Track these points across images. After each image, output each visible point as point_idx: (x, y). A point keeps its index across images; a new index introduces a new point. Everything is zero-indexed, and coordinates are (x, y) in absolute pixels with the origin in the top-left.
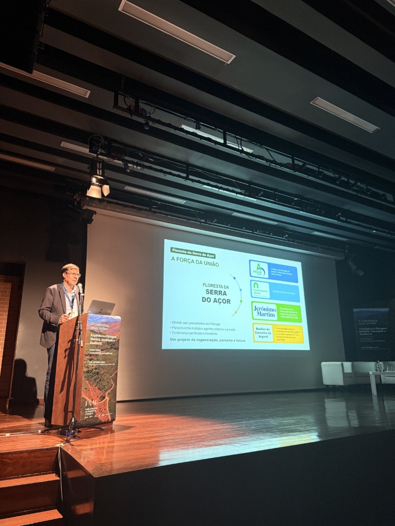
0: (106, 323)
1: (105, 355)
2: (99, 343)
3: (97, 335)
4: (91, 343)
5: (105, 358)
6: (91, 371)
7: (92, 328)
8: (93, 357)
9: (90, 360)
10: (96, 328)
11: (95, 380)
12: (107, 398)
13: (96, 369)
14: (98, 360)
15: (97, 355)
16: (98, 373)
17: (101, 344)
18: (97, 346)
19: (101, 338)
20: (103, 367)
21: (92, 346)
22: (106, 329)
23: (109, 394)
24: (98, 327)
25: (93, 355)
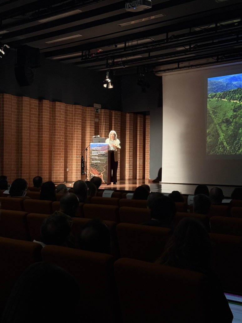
0: (99, 147)
1: (100, 159)
2: (96, 154)
3: (95, 151)
4: (92, 154)
5: (100, 160)
6: (93, 164)
7: (93, 149)
8: (93, 159)
9: (93, 160)
10: (95, 149)
11: (96, 168)
12: (102, 175)
13: (95, 164)
14: (96, 160)
15: (95, 159)
16: (97, 165)
17: (98, 155)
18: (96, 156)
19: (97, 152)
20: (99, 163)
21: (93, 156)
22: (100, 149)
23: (103, 173)
24: (96, 148)
25: (94, 159)
